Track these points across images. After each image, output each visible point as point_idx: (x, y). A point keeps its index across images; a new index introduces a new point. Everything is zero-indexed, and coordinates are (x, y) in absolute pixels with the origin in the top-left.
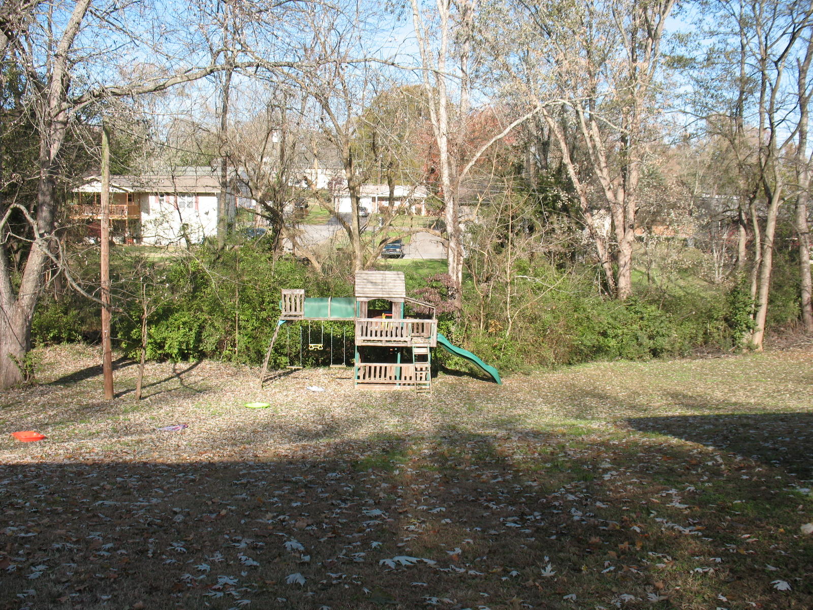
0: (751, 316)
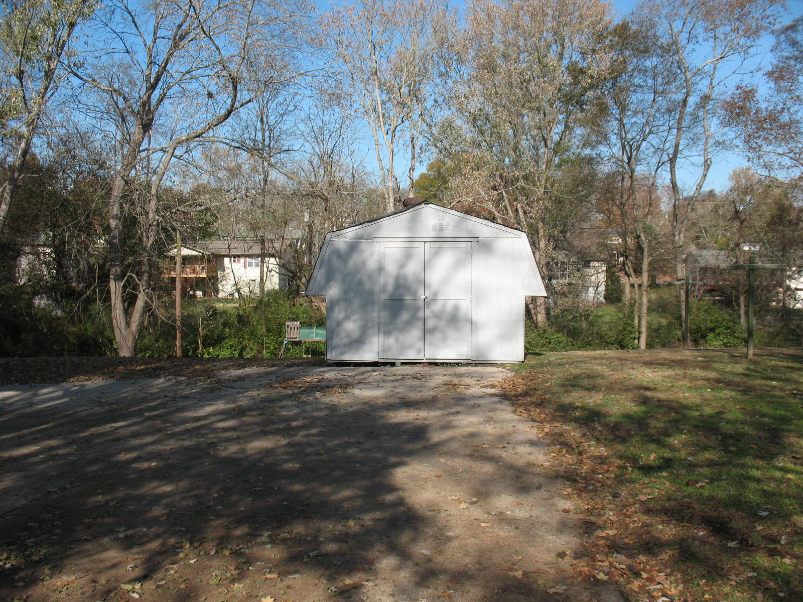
0: (636, 341)
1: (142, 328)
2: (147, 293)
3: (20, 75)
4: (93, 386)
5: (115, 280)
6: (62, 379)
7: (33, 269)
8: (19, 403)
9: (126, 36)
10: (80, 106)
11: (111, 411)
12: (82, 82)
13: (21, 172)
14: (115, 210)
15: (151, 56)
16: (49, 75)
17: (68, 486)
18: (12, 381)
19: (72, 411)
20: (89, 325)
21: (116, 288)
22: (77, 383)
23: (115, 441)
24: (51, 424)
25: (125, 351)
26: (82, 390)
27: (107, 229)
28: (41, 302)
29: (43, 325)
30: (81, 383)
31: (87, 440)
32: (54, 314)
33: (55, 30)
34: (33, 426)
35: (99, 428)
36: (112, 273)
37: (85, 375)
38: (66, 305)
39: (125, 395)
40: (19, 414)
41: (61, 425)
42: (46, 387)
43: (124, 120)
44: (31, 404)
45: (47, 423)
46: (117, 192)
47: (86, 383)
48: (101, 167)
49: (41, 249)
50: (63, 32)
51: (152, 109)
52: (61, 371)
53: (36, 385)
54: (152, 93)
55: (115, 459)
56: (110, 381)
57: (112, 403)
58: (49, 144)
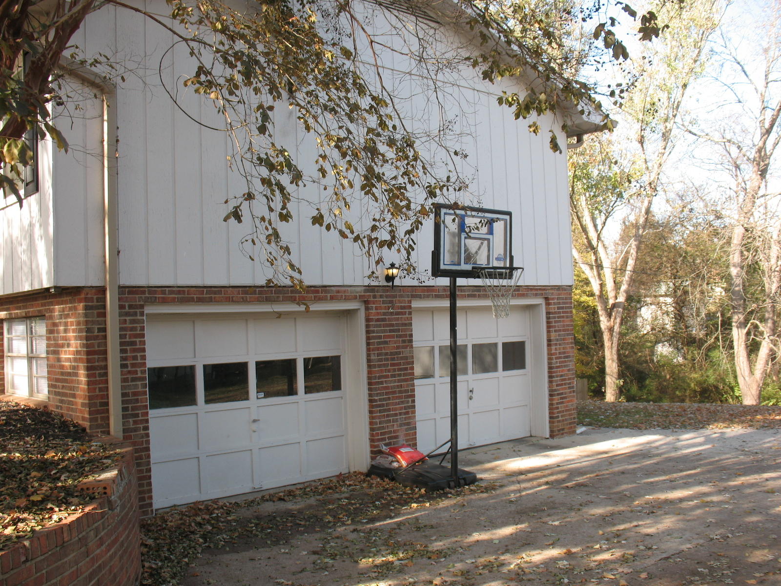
1: (766, 375)
2: (771, 340)
3: (641, 141)
4: (733, 434)
5: (738, 327)
6: (701, 426)
7: (655, 318)
8: (664, 447)
9: (735, 87)
10: (694, 160)
11: (757, 461)
12: (697, 137)
13: (644, 228)
14: (736, 258)
15: (763, 102)
16: (665, 136)
17: (730, 535)
18: (654, 425)
19: (717, 459)
20: (710, 372)
21: (738, 335)
22: (717, 430)
23: (768, 492)
24: (698, 470)
25: (749, 398)
26: (722, 438)
27: (728, 278)
28: (663, 350)
29: (666, 371)
30: (720, 431)
31: (739, 489)
32: (675, 361)
33: (669, 93)
34: (681, 471)
35: (748, 478)
36: (734, 320)
37: (723, 422)
38: (688, 352)
39: (768, 445)
40: (666, 458)
41: (709, 472)
42: (687, 433)
43: (737, 167)
44: (676, 449)
45: (695, 468)
46: (736, 240)
47: (725, 430)
48: (718, 217)
49: (662, 299)
50: (677, 94)
51: (768, 154)
52: (699, 417)
53: (677, 430)
54: (767, 138)
55: (773, 511)
56: (750, 430)
57: (756, 453)
58: (668, 201)
